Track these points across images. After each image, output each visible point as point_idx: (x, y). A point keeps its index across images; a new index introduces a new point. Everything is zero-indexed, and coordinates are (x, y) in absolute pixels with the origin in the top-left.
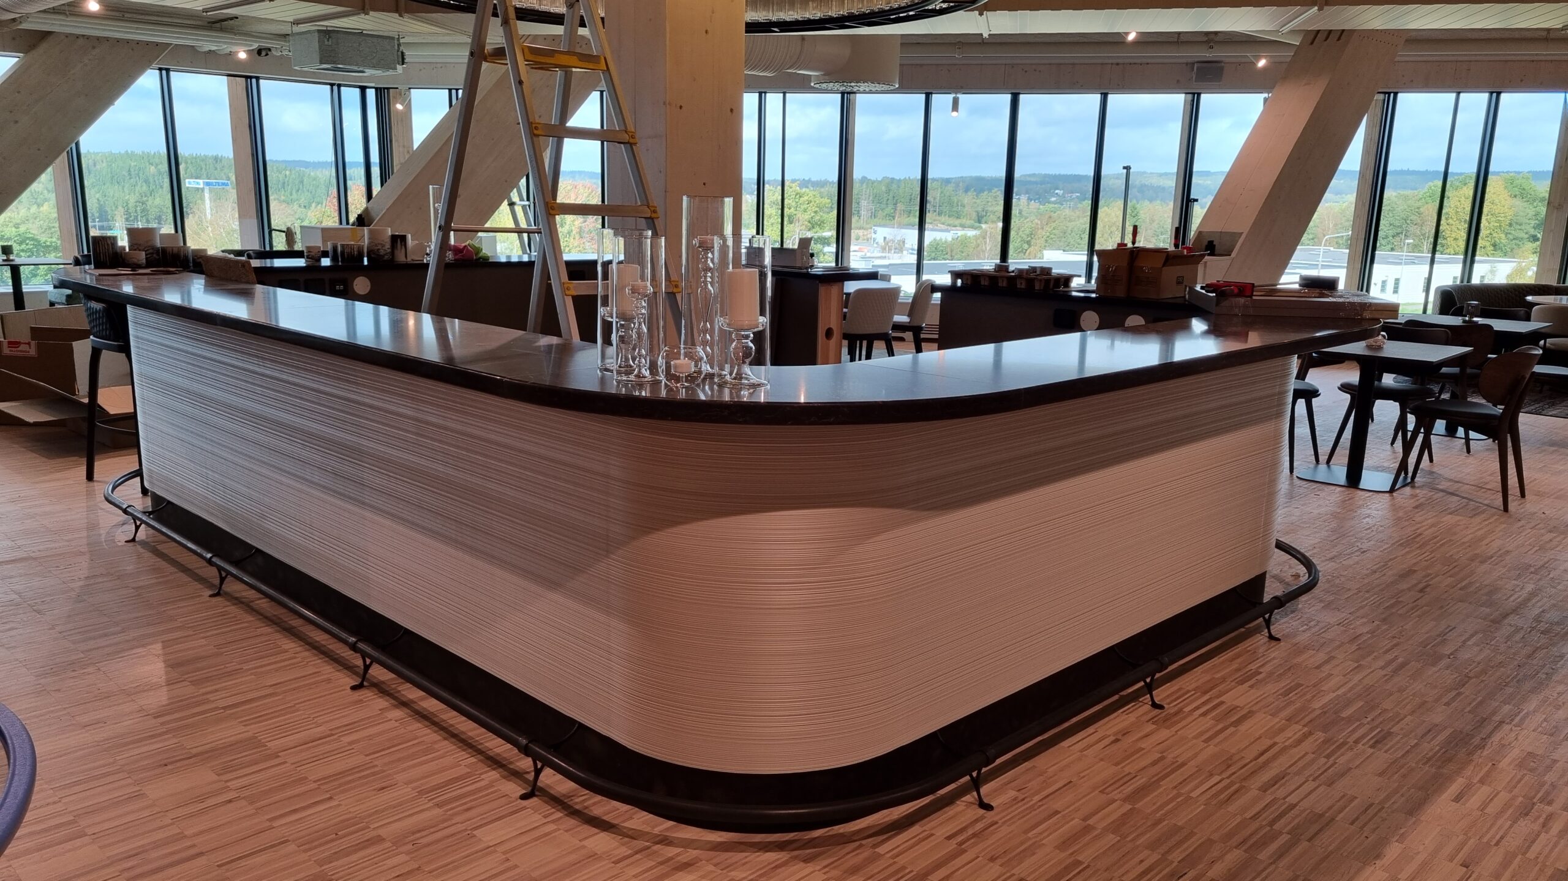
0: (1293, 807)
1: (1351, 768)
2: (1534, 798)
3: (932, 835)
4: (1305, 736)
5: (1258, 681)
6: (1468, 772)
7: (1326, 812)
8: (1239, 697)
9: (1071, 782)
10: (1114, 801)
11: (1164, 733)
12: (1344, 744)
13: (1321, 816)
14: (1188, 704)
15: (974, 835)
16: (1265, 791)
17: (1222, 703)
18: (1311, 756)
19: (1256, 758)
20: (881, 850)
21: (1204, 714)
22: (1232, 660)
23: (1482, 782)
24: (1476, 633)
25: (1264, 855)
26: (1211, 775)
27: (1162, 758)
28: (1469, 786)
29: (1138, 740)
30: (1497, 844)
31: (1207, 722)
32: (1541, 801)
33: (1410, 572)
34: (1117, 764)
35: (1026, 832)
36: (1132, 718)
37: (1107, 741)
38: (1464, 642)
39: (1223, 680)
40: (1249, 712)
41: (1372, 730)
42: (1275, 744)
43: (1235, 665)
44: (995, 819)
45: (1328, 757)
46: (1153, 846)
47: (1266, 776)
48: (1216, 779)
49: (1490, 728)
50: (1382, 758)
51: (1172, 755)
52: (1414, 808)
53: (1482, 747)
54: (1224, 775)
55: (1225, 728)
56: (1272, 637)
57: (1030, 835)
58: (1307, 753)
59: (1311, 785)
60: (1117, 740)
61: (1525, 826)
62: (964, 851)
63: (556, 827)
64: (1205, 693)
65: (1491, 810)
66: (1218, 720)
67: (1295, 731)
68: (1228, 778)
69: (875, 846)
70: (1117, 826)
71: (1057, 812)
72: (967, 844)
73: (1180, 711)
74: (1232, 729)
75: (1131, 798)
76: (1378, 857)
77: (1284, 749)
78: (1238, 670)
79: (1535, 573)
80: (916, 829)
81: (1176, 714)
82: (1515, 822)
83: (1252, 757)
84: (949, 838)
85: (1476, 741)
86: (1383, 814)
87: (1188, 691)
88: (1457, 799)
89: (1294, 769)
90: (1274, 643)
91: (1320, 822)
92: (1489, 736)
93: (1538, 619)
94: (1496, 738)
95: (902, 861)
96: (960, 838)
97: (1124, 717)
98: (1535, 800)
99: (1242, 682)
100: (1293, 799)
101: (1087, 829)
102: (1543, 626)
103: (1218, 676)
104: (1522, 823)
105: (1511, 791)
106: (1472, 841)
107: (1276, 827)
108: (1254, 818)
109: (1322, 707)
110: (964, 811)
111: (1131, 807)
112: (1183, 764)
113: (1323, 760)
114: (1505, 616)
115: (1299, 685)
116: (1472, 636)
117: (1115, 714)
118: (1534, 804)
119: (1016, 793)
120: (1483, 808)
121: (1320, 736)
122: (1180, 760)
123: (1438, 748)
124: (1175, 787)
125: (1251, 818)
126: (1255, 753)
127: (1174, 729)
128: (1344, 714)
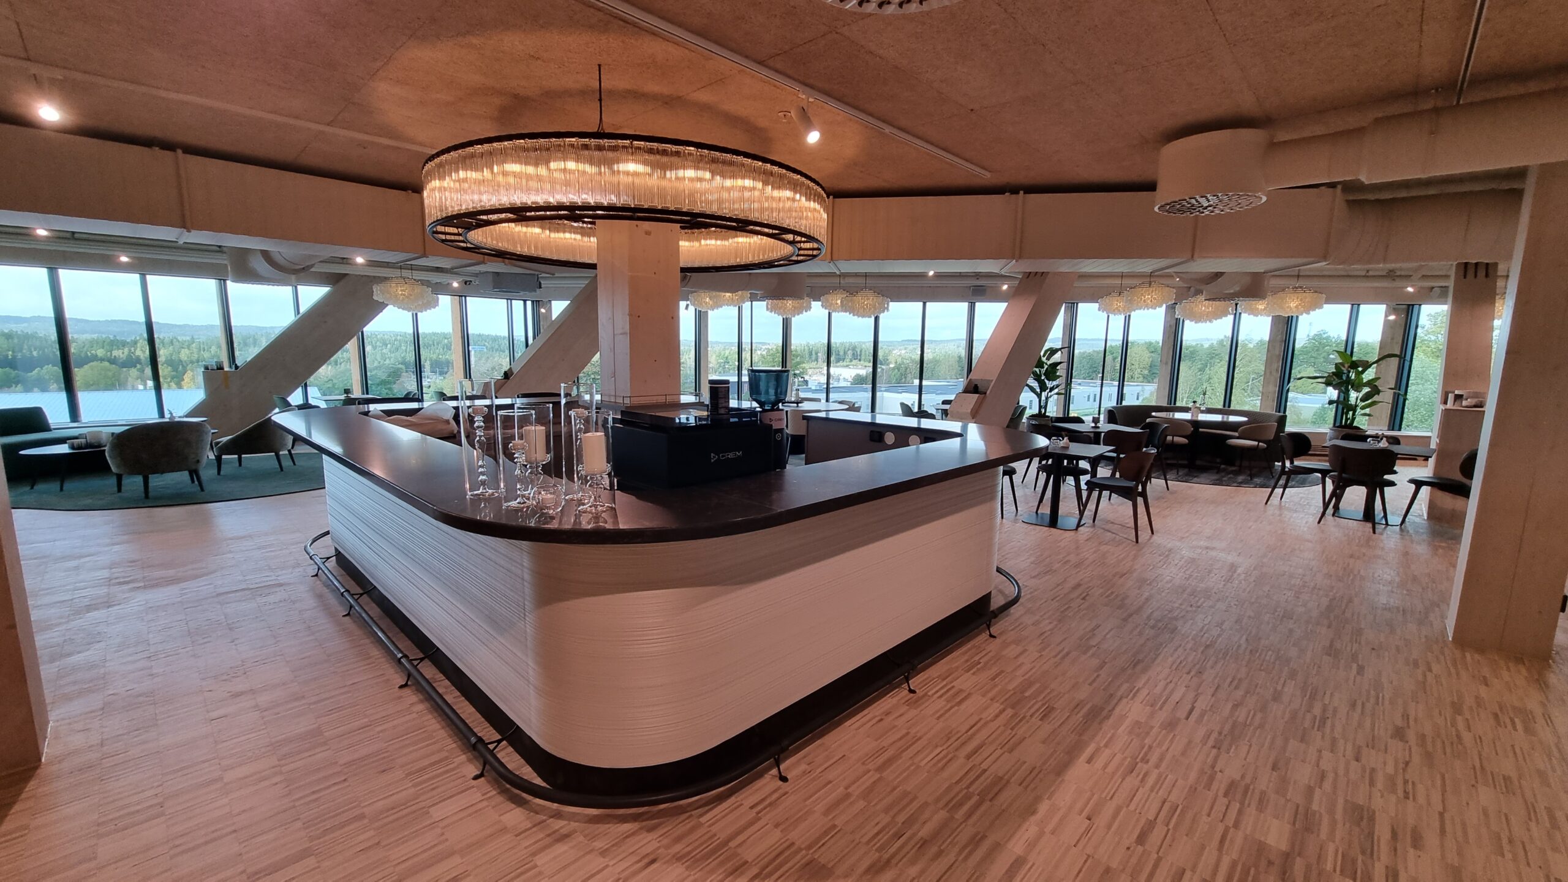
0: (985, 771)
1: (1025, 738)
2: (1137, 758)
3: (742, 805)
4: (1001, 712)
5: (978, 670)
6: (1097, 738)
7: (1004, 775)
8: (965, 682)
9: (844, 756)
10: (869, 771)
11: (913, 712)
12: (1024, 717)
13: (1001, 778)
14: (932, 689)
15: (770, 804)
16: (968, 759)
17: (953, 687)
18: (1002, 728)
19: (966, 732)
20: (703, 820)
21: (941, 697)
22: (966, 652)
23: (1106, 746)
24: (1112, 629)
25: (960, 815)
26: (937, 746)
27: (908, 733)
28: (1097, 750)
29: (894, 720)
30: (1112, 798)
31: (941, 703)
32: (1142, 760)
33: (1079, 585)
34: (876, 740)
35: (805, 800)
36: (895, 700)
37: (874, 721)
38: (1105, 636)
39: (957, 668)
40: (969, 694)
41: (1043, 705)
42: (981, 719)
43: (966, 657)
44: (787, 790)
45: (1012, 729)
46: (886, 810)
47: (970, 747)
48: (939, 750)
49: (1115, 701)
50: (1047, 728)
51: (914, 731)
52: (1061, 770)
53: (1108, 717)
54: (945, 747)
55: (951, 708)
56: (991, 636)
57: (807, 803)
58: (999, 726)
59: (999, 752)
60: (881, 720)
61: (1132, 781)
62: (759, 819)
63: (487, 804)
64: (944, 680)
65: (1109, 769)
66: (948, 701)
67: (996, 707)
68: (947, 748)
69: (701, 815)
70: (867, 794)
71: (830, 782)
72: (762, 813)
73: (926, 694)
74: (956, 708)
75: (880, 769)
76: (1034, 813)
77: (986, 723)
78: (967, 661)
79: (1150, 584)
80: (733, 799)
81: (924, 696)
82: (1123, 779)
83: (964, 731)
84: (752, 808)
85: (1105, 713)
86: (1041, 776)
87: (934, 679)
88: (1089, 761)
89: (990, 739)
90: (992, 639)
91: (999, 784)
92: (1113, 709)
93: (1149, 618)
94: (1117, 711)
95: (714, 829)
96: (759, 808)
97: (890, 700)
98: (1138, 760)
99: (968, 671)
100: (984, 766)
101: (848, 796)
102: (1152, 622)
103: (953, 666)
104: (1128, 779)
105: (1123, 754)
106: (1095, 796)
107: (971, 790)
108: (957, 782)
109: (1013, 689)
110: (767, 783)
111: (879, 775)
112: (920, 738)
113: (1010, 731)
114: (1131, 615)
115: (1002, 672)
116: (1110, 631)
117: (885, 698)
118: (1137, 764)
119: (807, 766)
120: (1105, 767)
121: (1010, 712)
122: (919, 735)
123: (1081, 719)
124: (911, 758)
125: (956, 783)
126: (968, 727)
127: (919, 709)
128: (1027, 694)
